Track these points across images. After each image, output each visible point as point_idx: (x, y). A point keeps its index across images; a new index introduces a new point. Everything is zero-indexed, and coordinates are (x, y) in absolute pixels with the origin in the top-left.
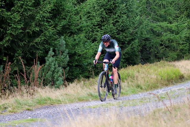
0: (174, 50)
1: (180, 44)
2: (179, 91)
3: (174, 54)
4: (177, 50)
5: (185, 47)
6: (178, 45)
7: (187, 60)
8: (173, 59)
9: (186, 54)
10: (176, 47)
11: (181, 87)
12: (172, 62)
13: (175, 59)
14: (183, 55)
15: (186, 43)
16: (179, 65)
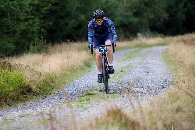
0: (8, 33)
1: (21, 20)
2: (21, 119)
3: (8, 42)
4: (15, 32)
5: (32, 25)
6: (17, 21)
7: (37, 53)
8: (6, 51)
9: (34, 40)
10: (12, 26)
11: (26, 111)
12: (4, 58)
13: (10, 52)
14: (27, 43)
15: (32, 17)
16: (20, 65)
